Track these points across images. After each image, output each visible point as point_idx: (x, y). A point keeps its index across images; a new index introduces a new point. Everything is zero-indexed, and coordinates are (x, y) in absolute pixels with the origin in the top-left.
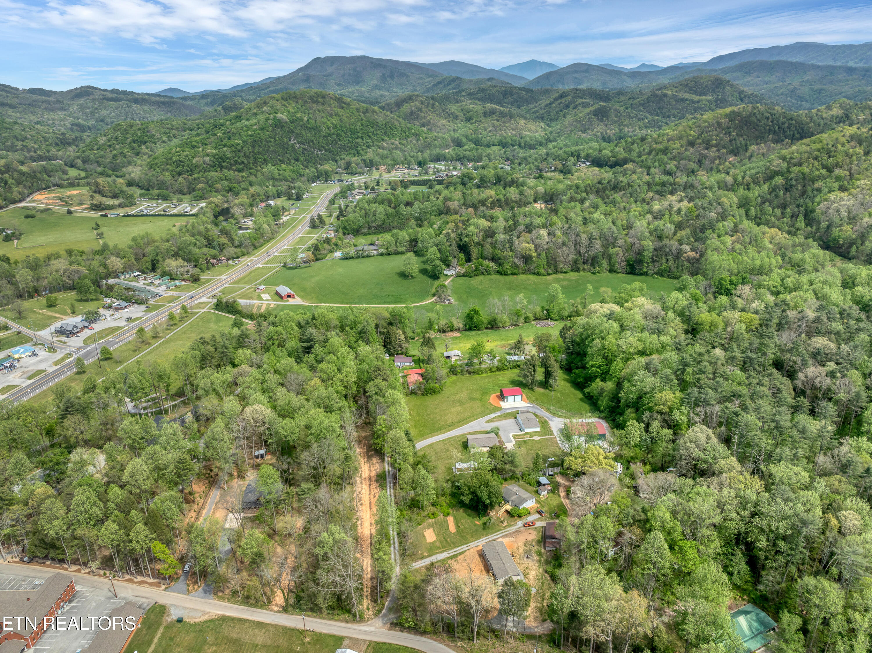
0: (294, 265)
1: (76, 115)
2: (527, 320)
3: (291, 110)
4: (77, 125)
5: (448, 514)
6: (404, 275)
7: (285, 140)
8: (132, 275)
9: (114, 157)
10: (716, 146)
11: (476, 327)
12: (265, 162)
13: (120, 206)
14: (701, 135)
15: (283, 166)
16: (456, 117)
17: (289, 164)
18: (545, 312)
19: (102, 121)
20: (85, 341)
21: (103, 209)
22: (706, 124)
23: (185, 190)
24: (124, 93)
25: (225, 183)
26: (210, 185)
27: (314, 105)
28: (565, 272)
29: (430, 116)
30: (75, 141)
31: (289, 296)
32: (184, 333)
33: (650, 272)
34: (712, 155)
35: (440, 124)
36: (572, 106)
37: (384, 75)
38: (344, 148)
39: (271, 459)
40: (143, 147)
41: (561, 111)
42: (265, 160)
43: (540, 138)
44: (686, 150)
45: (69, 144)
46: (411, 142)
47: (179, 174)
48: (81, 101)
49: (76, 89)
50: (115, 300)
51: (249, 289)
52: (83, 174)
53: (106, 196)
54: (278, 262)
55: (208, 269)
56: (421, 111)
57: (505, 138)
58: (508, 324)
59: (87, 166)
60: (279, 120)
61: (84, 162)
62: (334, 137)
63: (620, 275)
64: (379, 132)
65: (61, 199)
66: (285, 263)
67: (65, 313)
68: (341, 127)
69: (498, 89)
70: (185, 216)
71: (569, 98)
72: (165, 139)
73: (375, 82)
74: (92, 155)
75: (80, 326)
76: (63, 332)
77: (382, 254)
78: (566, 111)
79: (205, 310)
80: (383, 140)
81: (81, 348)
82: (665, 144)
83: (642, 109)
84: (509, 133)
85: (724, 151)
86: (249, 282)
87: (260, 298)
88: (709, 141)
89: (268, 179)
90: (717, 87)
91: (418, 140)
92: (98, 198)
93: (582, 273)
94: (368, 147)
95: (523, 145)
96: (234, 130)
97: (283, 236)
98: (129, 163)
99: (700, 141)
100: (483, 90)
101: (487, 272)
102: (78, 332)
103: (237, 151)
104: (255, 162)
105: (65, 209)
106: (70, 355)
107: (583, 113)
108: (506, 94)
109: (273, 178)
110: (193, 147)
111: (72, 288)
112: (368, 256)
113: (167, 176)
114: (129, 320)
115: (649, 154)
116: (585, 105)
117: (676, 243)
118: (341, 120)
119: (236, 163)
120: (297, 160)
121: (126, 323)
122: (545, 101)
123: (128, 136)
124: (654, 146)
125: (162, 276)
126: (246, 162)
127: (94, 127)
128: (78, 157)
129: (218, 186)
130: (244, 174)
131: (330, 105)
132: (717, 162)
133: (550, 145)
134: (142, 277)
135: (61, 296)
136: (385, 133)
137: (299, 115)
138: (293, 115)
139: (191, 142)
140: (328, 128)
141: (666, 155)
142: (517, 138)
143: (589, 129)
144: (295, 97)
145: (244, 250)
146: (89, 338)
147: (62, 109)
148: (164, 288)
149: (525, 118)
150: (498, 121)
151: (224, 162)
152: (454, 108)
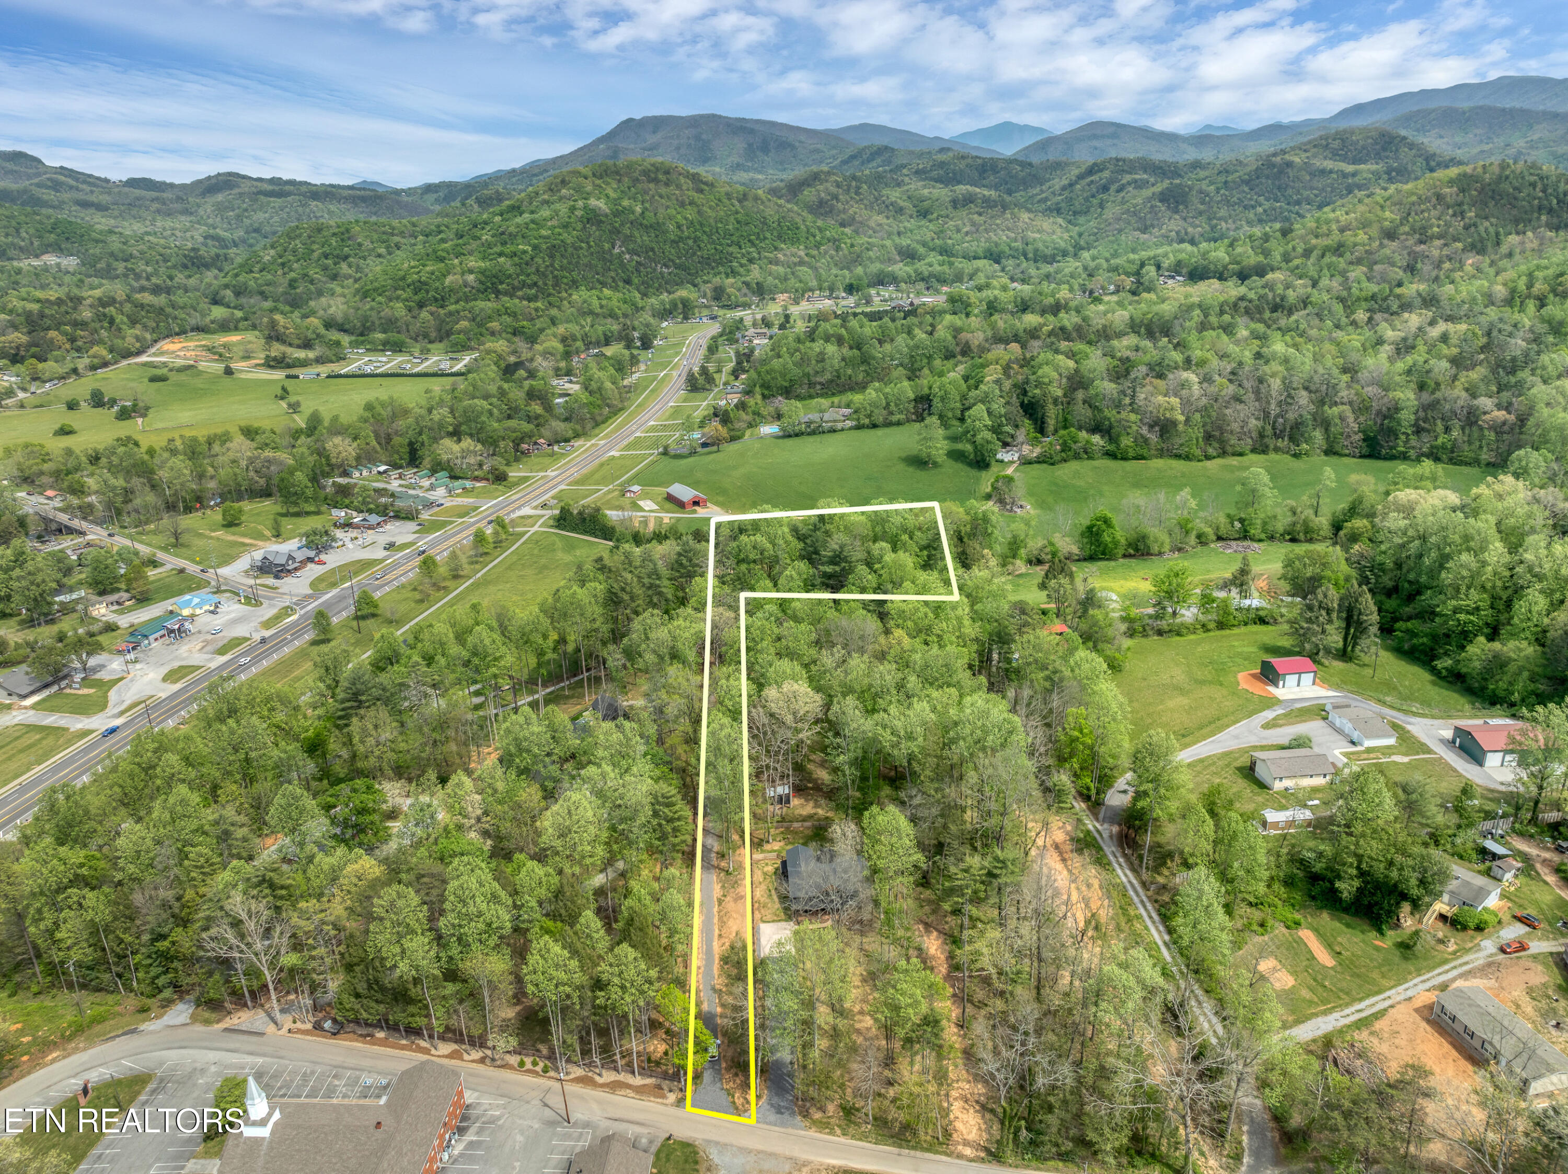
0: (685, 451)
1: (210, 221)
2: (1202, 539)
3: (613, 195)
4: (213, 238)
5: (1297, 924)
6: (920, 462)
7: (607, 246)
8: (375, 471)
9: (292, 284)
10: (1440, 236)
11: (1104, 553)
12: (575, 284)
13: (319, 361)
14: (1406, 218)
15: (607, 292)
16: (900, 210)
17: (616, 288)
18: (1237, 525)
19: (257, 230)
20: (313, 585)
21: (289, 366)
22: (1414, 198)
23: (433, 335)
24: (292, 182)
25: (508, 319)
26: (480, 322)
27: (652, 186)
28: (1241, 454)
29: (854, 209)
30: (215, 262)
31: (696, 503)
32: (509, 568)
33: (1412, 453)
34: (1436, 253)
35: (872, 224)
36: (1113, 188)
37: (750, 145)
38: (707, 262)
39: (802, 806)
40: (344, 266)
41: (1093, 196)
42: (574, 282)
43: (1063, 244)
44: (1382, 245)
45: (207, 266)
46: (826, 252)
47: (421, 305)
48: (220, 197)
49: (209, 178)
50: (355, 514)
51: (609, 492)
52: (239, 314)
53: (290, 345)
54: (648, 448)
55: (517, 460)
56: (838, 200)
57: (997, 245)
58: (1167, 548)
59: (243, 300)
60: (593, 211)
61: (238, 294)
62: (690, 242)
63: (1346, 460)
64: (768, 235)
65: (210, 349)
66: (666, 448)
67: (260, 536)
68: (701, 224)
69: (970, 161)
70: (442, 375)
71: (1106, 174)
72: (382, 251)
73: (735, 159)
74: (251, 280)
75: (300, 556)
76: (266, 568)
77: (859, 427)
78: (1105, 197)
79: (536, 528)
80: (776, 248)
81: (307, 597)
82: (1336, 237)
83: (1246, 189)
84: (1002, 238)
85: (1459, 245)
86: (604, 481)
87: (635, 506)
88: (1424, 228)
89: (584, 314)
90: (1384, 149)
91: (838, 249)
92: (277, 349)
93: (1273, 456)
94: (751, 261)
95: (1031, 255)
96: (512, 229)
97: (639, 406)
98: (320, 293)
99: (1407, 229)
100: (942, 165)
101: (1087, 453)
102: (296, 569)
103: (524, 264)
104: (556, 284)
105: (219, 367)
106: (287, 611)
107: (1138, 198)
108: (985, 171)
109: (591, 313)
110: (442, 260)
111: (266, 493)
112: (833, 431)
113: (399, 310)
114: (390, 546)
115: (1307, 253)
116: (1139, 185)
117: (1464, 394)
118: (699, 212)
119: (524, 285)
120: (628, 282)
121: (386, 553)
122: (1058, 182)
123: (315, 247)
124: (1314, 241)
125: (434, 471)
126: (540, 283)
127: (244, 241)
128: (226, 286)
129: (494, 325)
130: (539, 304)
131: (679, 187)
132: (1447, 265)
133: (1086, 255)
134: (394, 474)
135: (247, 506)
136: (780, 237)
137: (626, 203)
138: (616, 202)
139: (435, 251)
140: (679, 227)
141: (1341, 255)
142: (1018, 244)
143: (1153, 226)
144: (617, 173)
145: (578, 427)
146: (320, 579)
147: (186, 212)
148: (441, 492)
149: (1029, 211)
150: (980, 214)
151: (501, 283)
152: (894, 195)
